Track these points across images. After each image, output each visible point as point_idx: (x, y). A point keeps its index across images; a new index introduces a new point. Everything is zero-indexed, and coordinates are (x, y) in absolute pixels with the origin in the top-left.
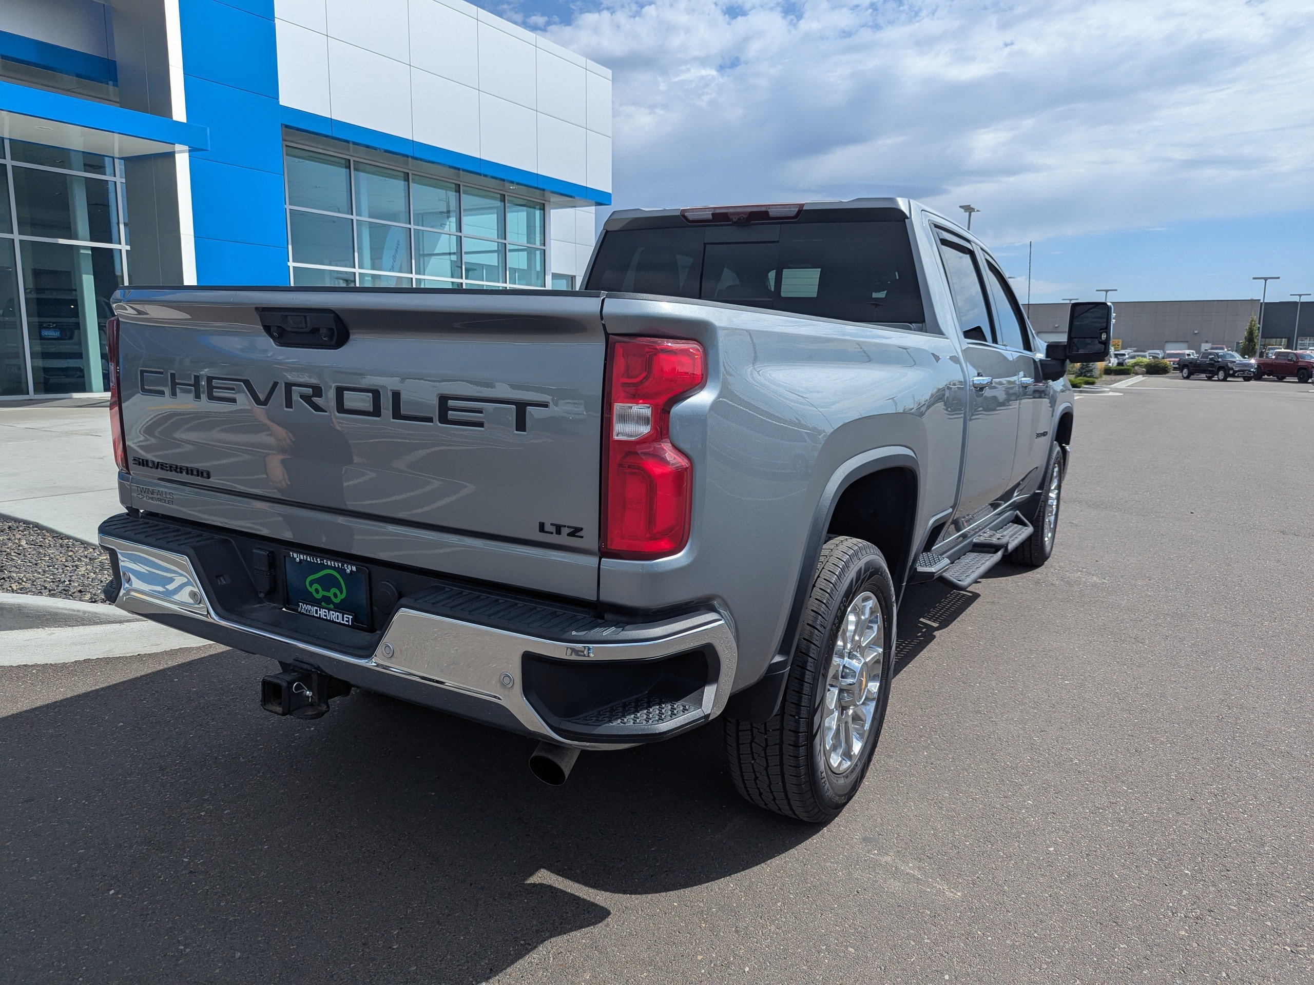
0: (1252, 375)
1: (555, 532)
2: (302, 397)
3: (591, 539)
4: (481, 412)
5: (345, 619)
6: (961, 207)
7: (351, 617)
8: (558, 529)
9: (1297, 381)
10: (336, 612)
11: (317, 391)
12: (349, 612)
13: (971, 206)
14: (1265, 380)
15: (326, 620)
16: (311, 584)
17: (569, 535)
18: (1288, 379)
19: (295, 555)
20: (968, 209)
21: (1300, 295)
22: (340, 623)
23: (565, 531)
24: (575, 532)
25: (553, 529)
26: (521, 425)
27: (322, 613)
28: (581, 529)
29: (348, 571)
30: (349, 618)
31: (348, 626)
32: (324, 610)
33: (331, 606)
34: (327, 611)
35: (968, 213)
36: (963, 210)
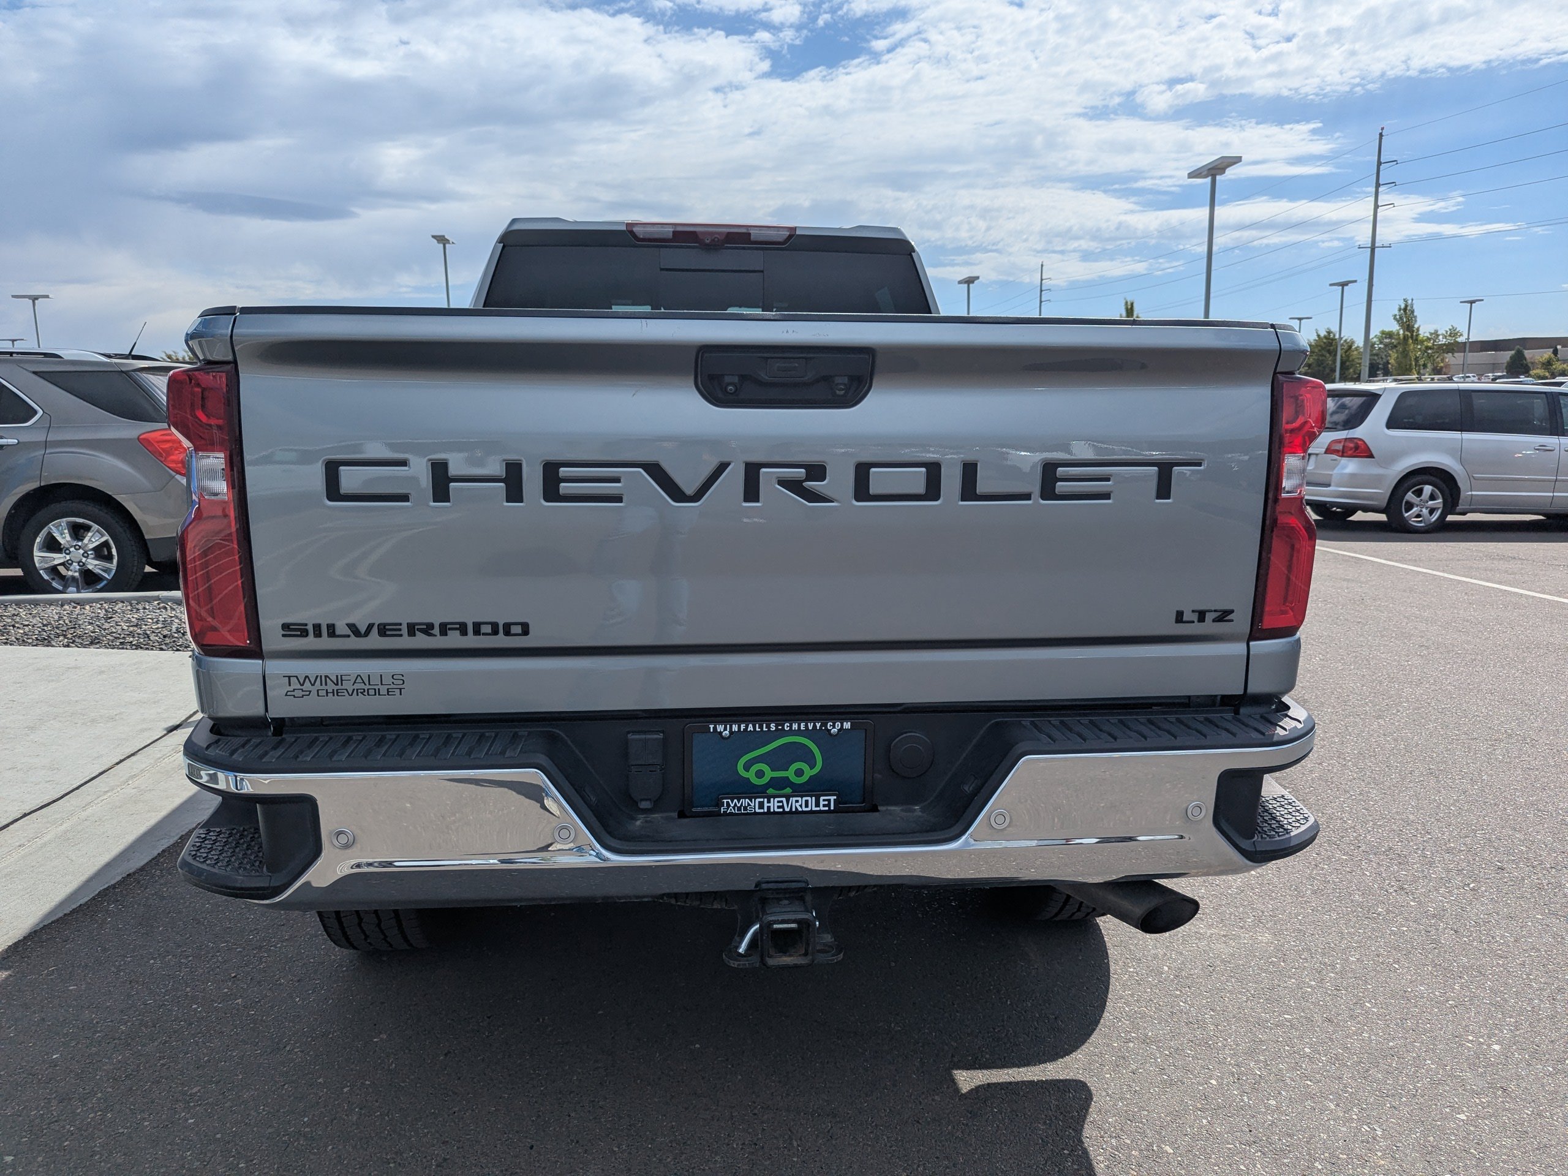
1: (1196, 621)
2: (784, 483)
3: (1242, 620)
4: (1108, 480)
5: (822, 803)
6: (434, 237)
7: (832, 798)
8: (1202, 616)
10: (802, 797)
11: (817, 471)
12: (828, 791)
13: (446, 237)
15: (784, 812)
16: (747, 767)
17: (1214, 621)
19: (720, 728)
20: (442, 240)
22: (812, 812)
23: (1209, 617)
24: (1224, 616)
25: (1195, 617)
26: (1164, 490)
27: (774, 805)
28: (1232, 612)
29: (834, 731)
30: (829, 801)
31: (829, 811)
32: (776, 799)
33: (788, 790)
34: (784, 800)
35: (442, 245)
36: (435, 241)
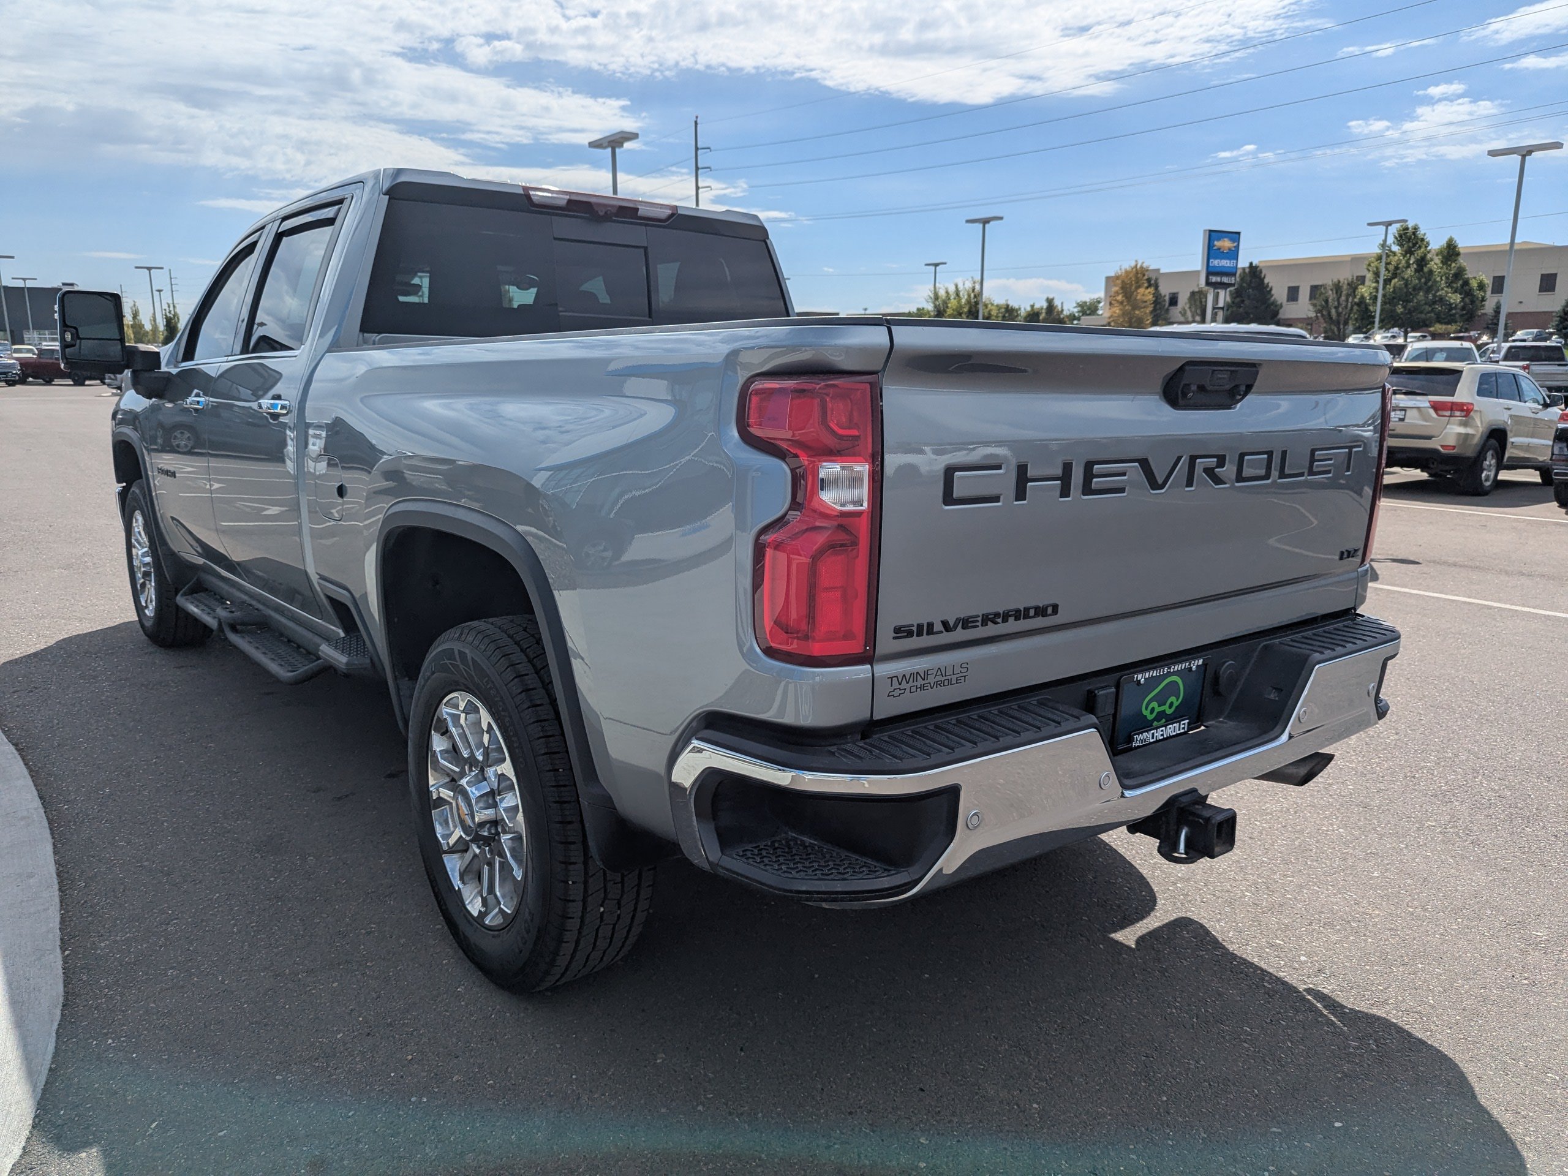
0: (17, 378)
5: (1182, 727)
7: (1187, 722)
8: (1349, 553)
9: (72, 383)
10: (1172, 724)
14: (30, 384)
15: (1165, 739)
16: (1148, 705)
18: (57, 381)
19: (1140, 677)
21: (24, 280)
22: (1177, 735)
25: (1346, 555)
27: (1159, 733)
29: (1194, 668)
30: (1185, 724)
32: (1160, 729)
33: (1164, 720)
34: (1163, 729)
